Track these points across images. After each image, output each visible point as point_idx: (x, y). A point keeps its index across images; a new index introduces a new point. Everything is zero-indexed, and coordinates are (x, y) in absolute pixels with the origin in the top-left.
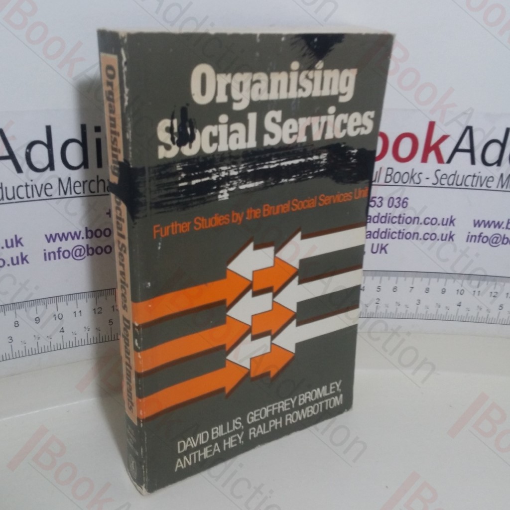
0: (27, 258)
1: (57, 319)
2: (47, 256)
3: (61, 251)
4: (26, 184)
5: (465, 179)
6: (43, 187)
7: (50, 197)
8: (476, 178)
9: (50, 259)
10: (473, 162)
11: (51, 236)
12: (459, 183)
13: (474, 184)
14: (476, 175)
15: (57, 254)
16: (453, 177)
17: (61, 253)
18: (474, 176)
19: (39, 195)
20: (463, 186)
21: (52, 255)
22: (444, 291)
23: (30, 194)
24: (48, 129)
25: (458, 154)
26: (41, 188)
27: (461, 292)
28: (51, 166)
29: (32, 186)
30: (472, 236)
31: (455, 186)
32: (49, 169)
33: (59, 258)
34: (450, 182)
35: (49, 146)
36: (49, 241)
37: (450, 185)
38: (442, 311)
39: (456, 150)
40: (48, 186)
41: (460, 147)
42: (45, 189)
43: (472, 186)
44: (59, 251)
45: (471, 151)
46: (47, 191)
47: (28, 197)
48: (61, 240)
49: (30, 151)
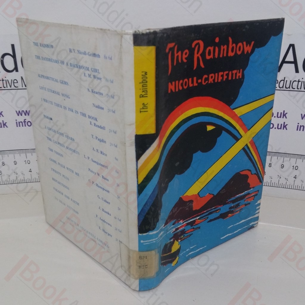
0: (6, 124)
1: (27, 163)
2: (18, 124)
3: (26, 122)
4: (2, 79)
5: (292, 83)
6: (12, 82)
7: (17, 88)
8: (300, 83)
9: (20, 126)
10: (297, 71)
11: (19, 112)
12: (287, 87)
13: (299, 87)
14: (300, 80)
15: (23, 123)
16: (283, 81)
17: (26, 123)
18: (299, 81)
19: (11, 87)
20: (291, 89)
21: (21, 123)
22: (282, 166)
23: (5, 86)
24: (13, 46)
25: (285, 65)
26: (11, 82)
27: (296, 168)
28: (16, 69)
29: (6, 80)
30: (301, 126)
31: (284, 88)
32: (15, 71)
33: (25, 126)
34: (281, 86)
35: (14, 56)
36: (18, 115)
37: (281, 88)
38: (283, 181)
39: (284, 62)
40: (15, 81)
41: (287, 60)
42: (14, 83)
43: (298, 89)
44: (25, 122)
45: (295, 62)
46: (15, 84)
47: (5, 87)
48: (25, 115)
49: (3, 59)
